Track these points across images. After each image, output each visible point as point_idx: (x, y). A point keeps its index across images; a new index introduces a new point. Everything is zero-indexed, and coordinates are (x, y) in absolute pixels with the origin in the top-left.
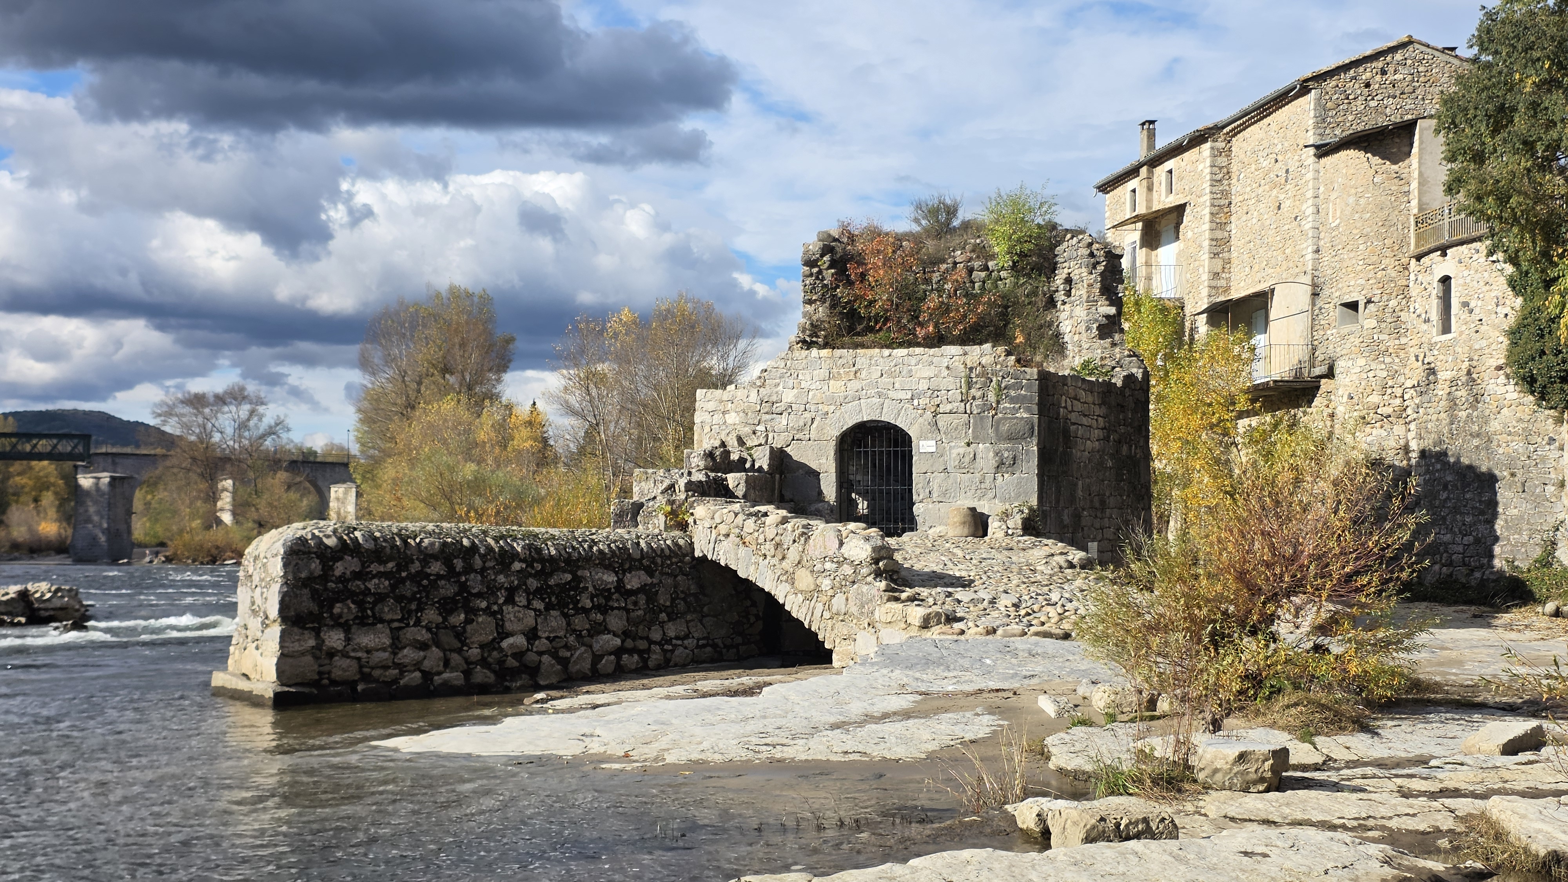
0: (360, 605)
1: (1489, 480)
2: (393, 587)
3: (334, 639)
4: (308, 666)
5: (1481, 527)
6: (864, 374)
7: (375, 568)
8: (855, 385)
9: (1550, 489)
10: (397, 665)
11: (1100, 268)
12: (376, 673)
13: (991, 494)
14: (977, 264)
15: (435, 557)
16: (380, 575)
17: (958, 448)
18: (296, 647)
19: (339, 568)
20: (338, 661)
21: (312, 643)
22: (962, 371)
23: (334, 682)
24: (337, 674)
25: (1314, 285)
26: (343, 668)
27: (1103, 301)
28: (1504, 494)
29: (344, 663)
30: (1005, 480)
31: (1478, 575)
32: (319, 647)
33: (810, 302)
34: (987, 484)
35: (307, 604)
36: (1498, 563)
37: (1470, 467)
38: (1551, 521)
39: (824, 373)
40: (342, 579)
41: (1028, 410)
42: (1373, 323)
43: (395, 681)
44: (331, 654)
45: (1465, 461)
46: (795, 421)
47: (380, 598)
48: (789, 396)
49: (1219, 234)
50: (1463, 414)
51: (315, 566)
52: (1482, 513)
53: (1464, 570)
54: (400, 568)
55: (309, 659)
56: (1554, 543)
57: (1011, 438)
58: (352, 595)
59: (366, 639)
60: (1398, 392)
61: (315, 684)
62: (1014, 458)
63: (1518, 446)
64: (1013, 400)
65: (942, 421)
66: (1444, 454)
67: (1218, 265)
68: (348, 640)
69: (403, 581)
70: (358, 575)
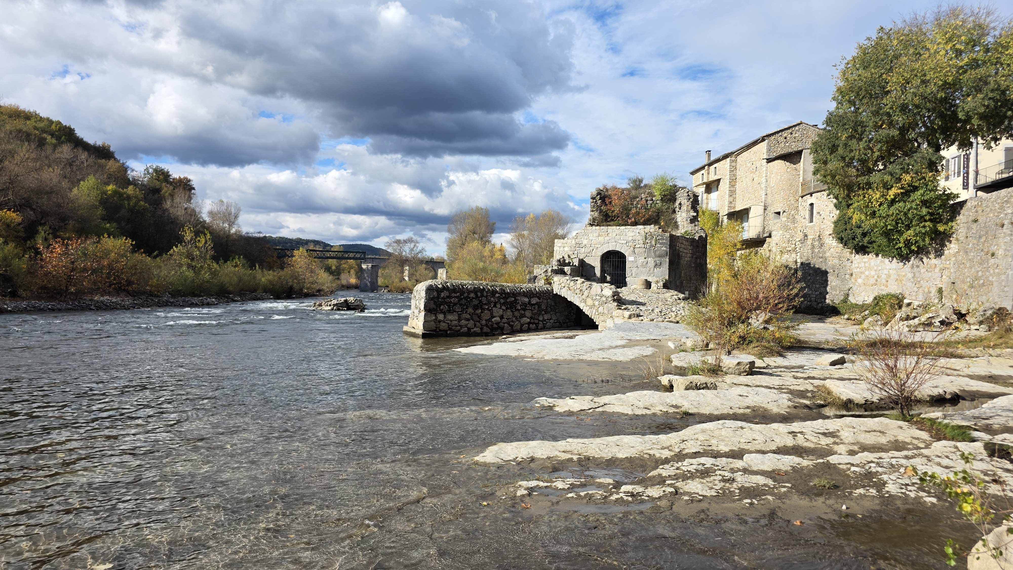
0: (449, 306)
1: (826, 273)
2: (459, 301)
3: (441, 317)
4: (433, 325)
5: (822, 289)
6: (610, 235)
7: (453, 295)
8: (607, 238)
9: (847, 276)
10: (460, 326)
11: (691, 200)
12: (453, 328)
13: (652, 275)
14: (649, 199)
15: (472, 292)
16: (455, 297)
17: (641, 260)
18: (429, 319)
19: (442, 295)
20: (442, 324)
21: (434, 318)
22: (643, 234)
23: (440, 330)
24: (441, 328)
25: (765, 206)
26: (443, 326)
27: (692, 211)
28: (830, 278)
29: (444, 324)
30: (657, 270)
31: (820, 305)
32: (436, 319)
33: (593, 211)
34: (651, 272)
35: (432, 306)
36: (827, 301)
37: (818, 268)
38: (847, 287)
39: (597, 234)
40: (443, 298)
41: (666, 247)
42: (786, 219)
43: (459, 331)
44: (440, 321)
45: (817, 266)
46: (587, 250)
47: (455, 304)
48: (585, 242)
49: (732, 189)
50: (816, 250)
51: (435, 294)
52: (822, 284)
53: (815, 303)
54: (461, 295)
55: (433, 323)
56: (848, 295)
57: (660, 256)
58: (446, 303)
59: (450, 317)
60: (794, 242)
61: (435, 331)
62: (661, 263)
63: (836, 261)
64: (661, 244)
65: (636, 250)
66: (810, 264)
67: (731, 199)
68: (445, 317)
69: (462, 299)
70: (448, 297)
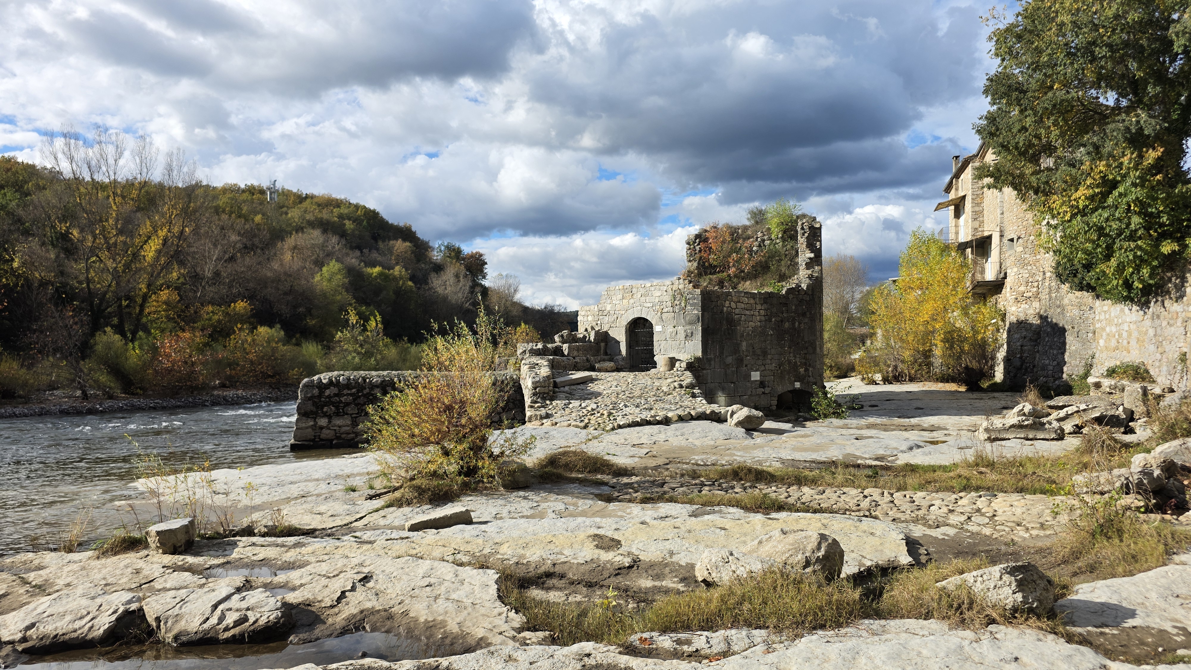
0: (337, 408)
1: (1063, 331)
2: (354, 400)
3: (323, 422)
4: (310, 433)
5: (1059, 356)
7: (346, 392)
8: (632, 301)
9: (1090, 335)
10: (353, 433)
12: (343, 436)
13: (683, 351)
14: (766, 237)
15: (377, 386)
16: (348, 395)
17: (670, 329)
18: (304, 425)
19: (327, 392)
20: (324, 431)
21: (312, 423)
22: (670, 293)
23: (322, 440)
24: (323, 436)
25: (1001, 231)
26: (326, 434)
28: (1070, 338)
29: (328, 431)
30: (690, 344)
31: (1057, 382)
32: (315, 425)
33: (690, 261)
34: (681, 346)
35: (310, 407)
36: (1065, 376)
37: (1056, 324)
38: (1090, 353)
39: (620, 296)
40: (329, 397)
41: (697, 310)
42: (1021, 249)
43: (353, 439)
44: (321, 428)
45: (1054, 321)
46: (611, 319)
47: (347, 404)
48: (608, 308)
49: (977, 209)
50: (1054, 295)
51: (316, 391)
52: (1060, 349)
53: (1052, 379)
54: (358, 392)
55: (310, 430)
56: (1091, 365)
57: (690, 323)
58: (333, 404)
59: (338, 422)
60: (1036, 284)
61: (313, 440)
62: (692, 333)
63: (1076, 312)
64: (691, 305)
65: (664, 316)
66: (1047, 317)
67: (977, 224)
68: (330, 422)
69: (360, 397)
70: (336, 395)
